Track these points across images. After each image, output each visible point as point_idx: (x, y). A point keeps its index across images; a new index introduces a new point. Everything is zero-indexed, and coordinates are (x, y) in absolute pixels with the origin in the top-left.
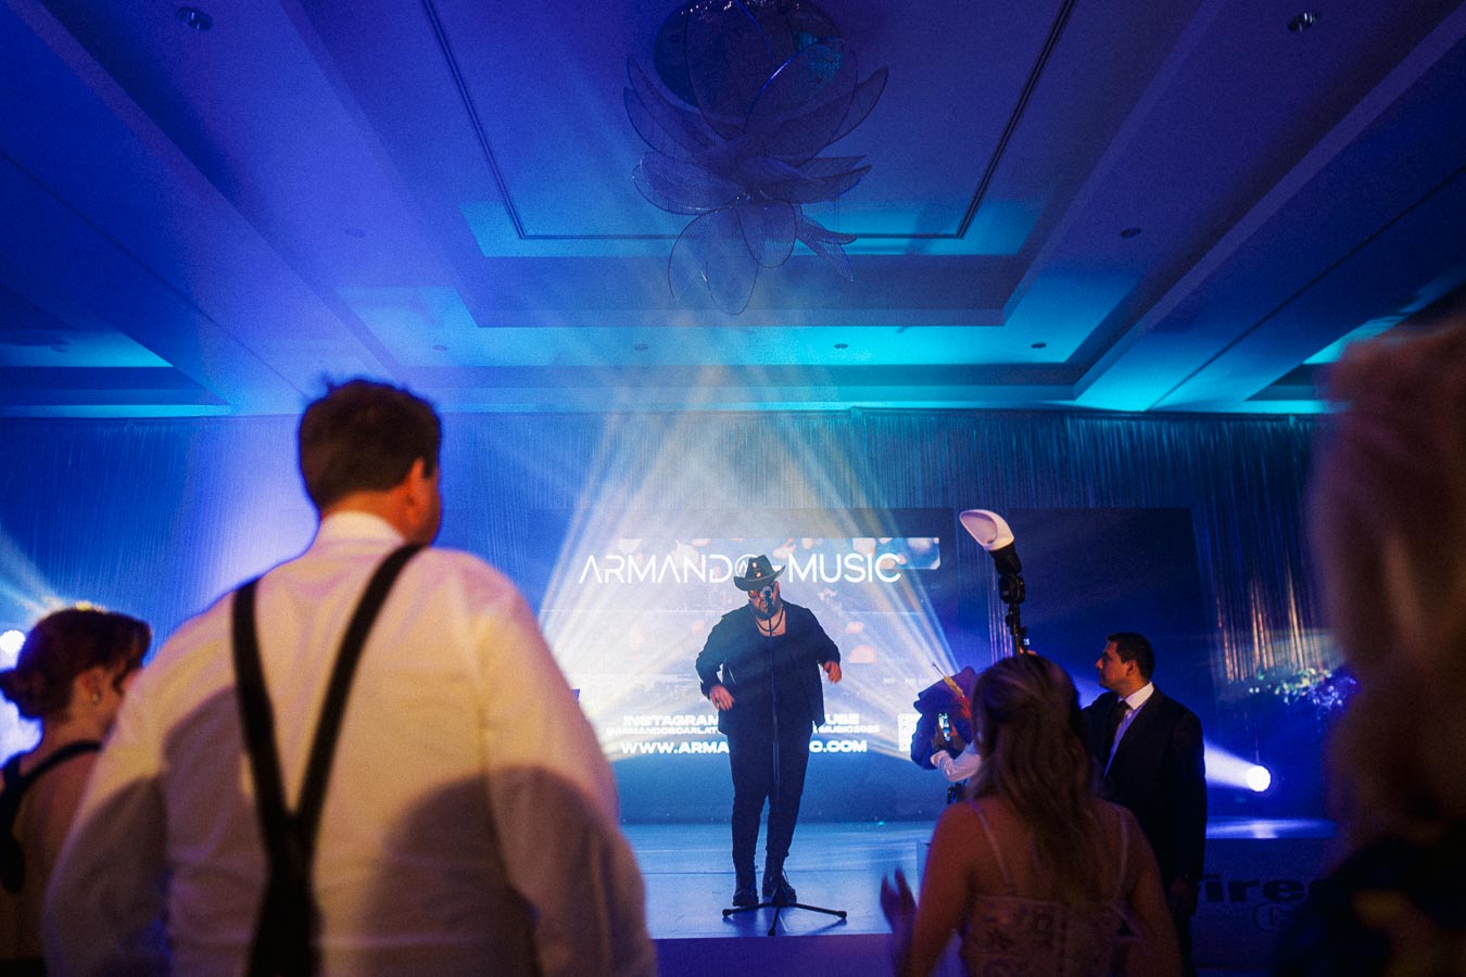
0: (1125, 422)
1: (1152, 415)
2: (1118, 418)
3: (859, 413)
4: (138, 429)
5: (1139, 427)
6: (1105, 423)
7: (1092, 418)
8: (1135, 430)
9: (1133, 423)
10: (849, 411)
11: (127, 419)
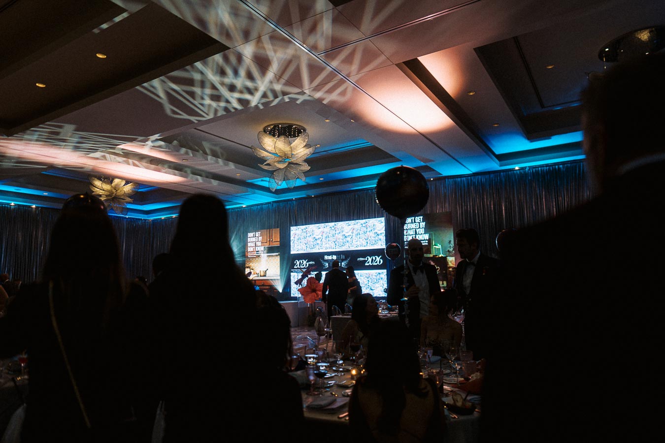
1: (475, 174)
5: (471, 179)
9: (469, 178)
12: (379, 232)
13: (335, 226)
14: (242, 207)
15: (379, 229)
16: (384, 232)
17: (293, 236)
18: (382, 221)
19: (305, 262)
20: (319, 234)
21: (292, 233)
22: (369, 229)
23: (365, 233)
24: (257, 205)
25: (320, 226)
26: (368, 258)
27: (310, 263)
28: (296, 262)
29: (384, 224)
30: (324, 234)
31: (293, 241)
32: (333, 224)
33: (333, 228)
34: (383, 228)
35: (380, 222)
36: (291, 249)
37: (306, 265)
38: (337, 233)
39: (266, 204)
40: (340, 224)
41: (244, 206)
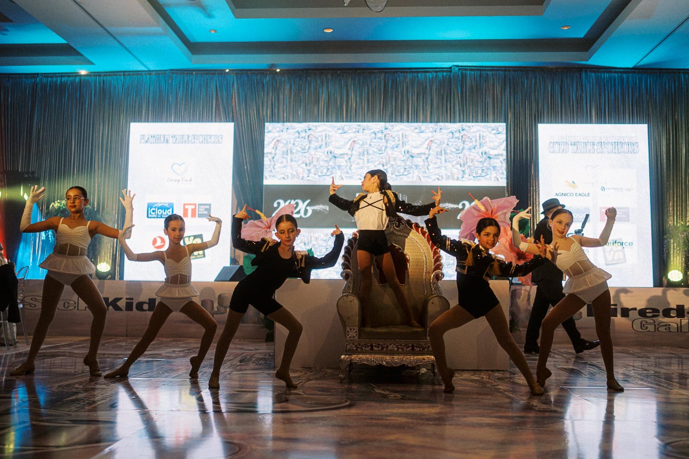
0: (619, 74)
1: (636, 70)
2: (615, 72)
3: (457, 69)
4: (44, 80)
5: (628, 78)
6: (607, 75)
7: (598, 72)
8: (625, 80)
9: (624, 75)
10: (451, 68)
11: (38, 74)
12: (492, 152)
13: (385, 132)
14: (77, 75)
15: (492, 145)
16: (505, 153)
17: (272, 145)
18: (500, 129)
19: (302, 206)
20: (346, 144)
21: (268, 137)
22: (468, 145)
23: (459, 151)
24: (125, 73)
25: (346, 129)
26: (464, 205)
27: (317, 207)
28: (279, 203)
29: (503, 136)
30: (357, 146)
31: (270, 156)
32: (381, 125)
33: (379, 135)
34: (501, 144)
35: (495, 132)
36: (266, 173)
37: (306, 211)
38: (389, 145)
39: (150, 72)
40: (399, 129)
41: (83, 72)
